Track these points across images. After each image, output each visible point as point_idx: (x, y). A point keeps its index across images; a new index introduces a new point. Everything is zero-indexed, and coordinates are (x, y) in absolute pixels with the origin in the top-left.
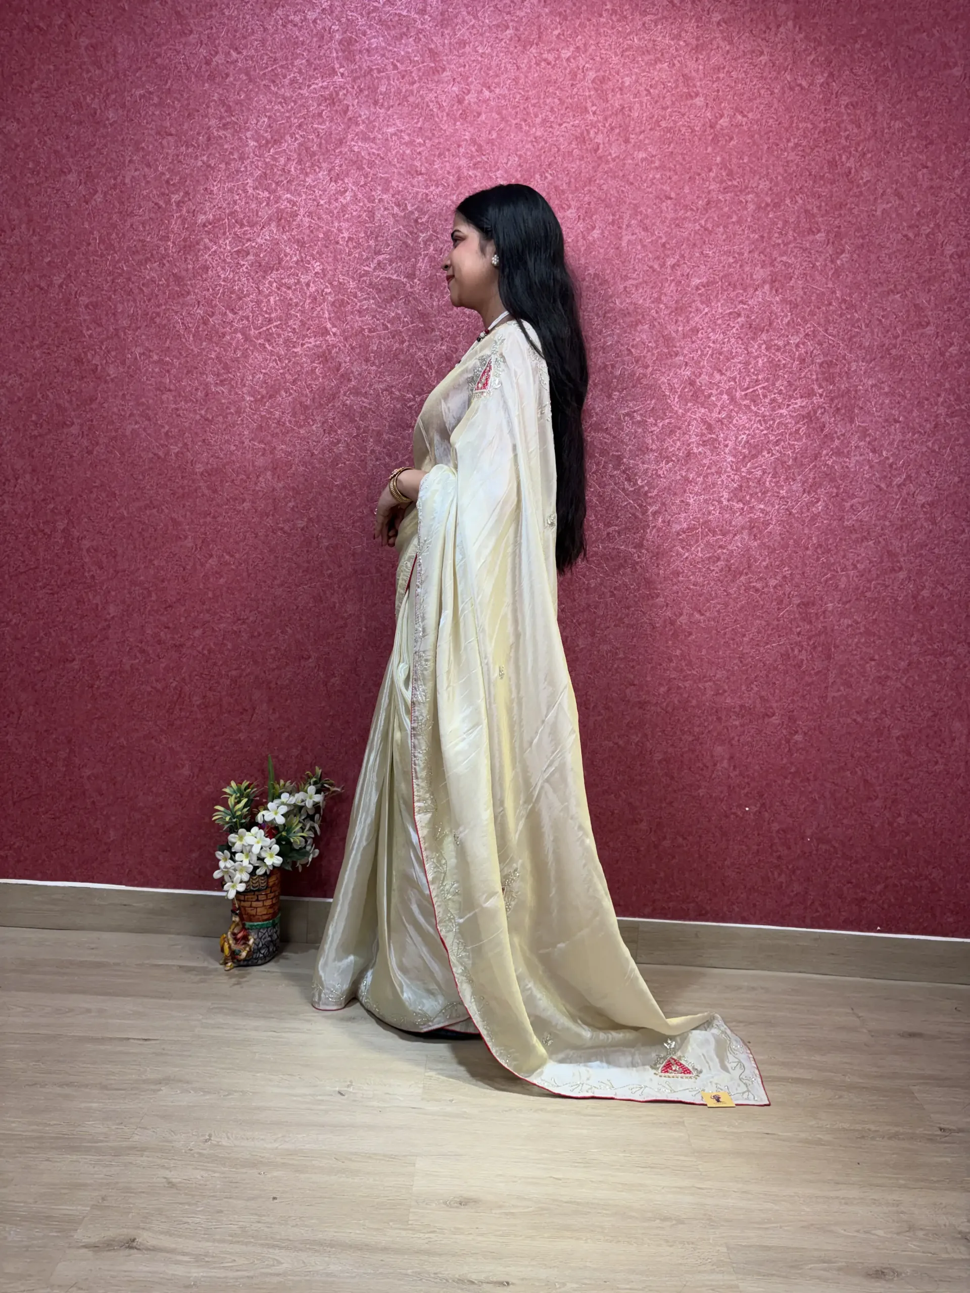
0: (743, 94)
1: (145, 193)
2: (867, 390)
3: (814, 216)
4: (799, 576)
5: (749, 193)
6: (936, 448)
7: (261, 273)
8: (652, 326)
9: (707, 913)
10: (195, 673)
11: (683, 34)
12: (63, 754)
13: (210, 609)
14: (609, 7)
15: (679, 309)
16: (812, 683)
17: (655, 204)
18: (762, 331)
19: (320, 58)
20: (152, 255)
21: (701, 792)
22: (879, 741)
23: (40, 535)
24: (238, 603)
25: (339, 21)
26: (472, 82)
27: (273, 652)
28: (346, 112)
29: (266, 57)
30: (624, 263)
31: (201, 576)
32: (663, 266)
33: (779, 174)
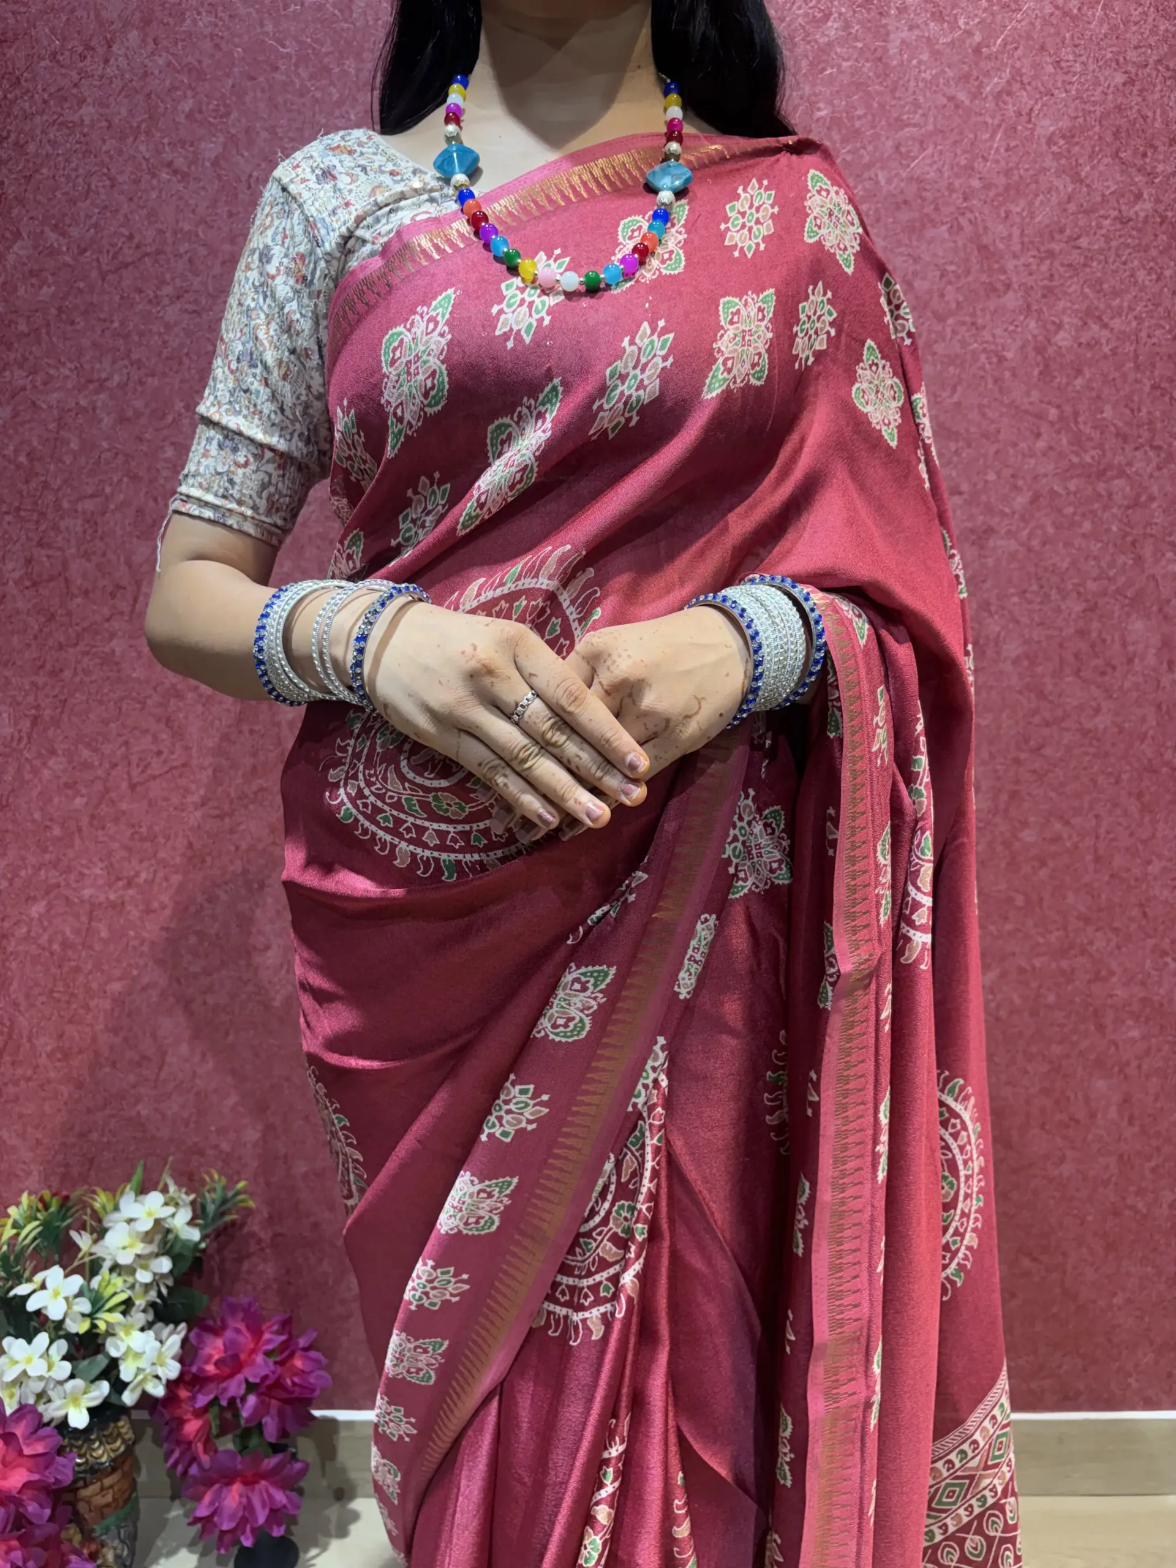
7: (111, 143)
8: (956, 229)
10: (36, 991)
13: (59, 860)
24: (116, 845)
27: (193, 939)
30: (893, 91)
31: (35, 793)
32: (976, 95)
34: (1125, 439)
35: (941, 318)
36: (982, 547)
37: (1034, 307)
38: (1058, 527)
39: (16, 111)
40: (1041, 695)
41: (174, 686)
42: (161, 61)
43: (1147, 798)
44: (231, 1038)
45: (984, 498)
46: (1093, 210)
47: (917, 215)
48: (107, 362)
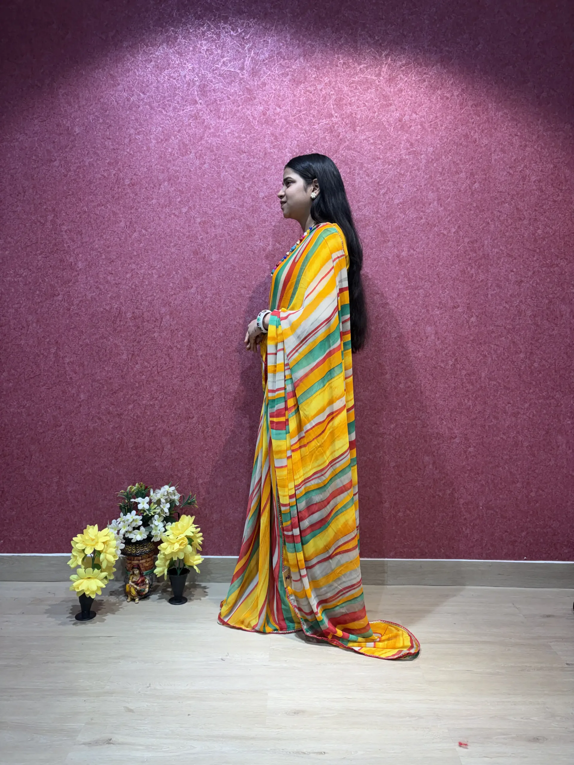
0: (415, 103)
1: (96, 170)
2: (494, 255)
3: (458, 164)
4: (465, 359)
5: (422, 154)
6: (534, 285)
7: (160, 209)
8: (374, 227)
9: (426, 553)
10: (129, 429)
11: (382, 73)
13: (137, 393)
14: (342, 61)
15: (389, 217)
16: (476, 418)
17: (372, 162)
18: (435, 226)
19: (188, 95)
20: (101, 202)
21: (419, 483)
22: (516, 450)
23: (41, 356)
24: (153, 389)
25: (198, 76)
26: (270, 104)
27: (173, 415)
28: (203, 123)
29: (159, 96)
30: (357, 194)
31: (132, 375)
32: (378, 194)
33: (438, 143)
34: (422, 279)
35: (372, 249)
37: (396, 246)
38: (405, 302)
39: (136, 201)
41: (170, 346)
42: (173, 189)
43: (434, 376)
46: (410, 221)
48: (156, 261)
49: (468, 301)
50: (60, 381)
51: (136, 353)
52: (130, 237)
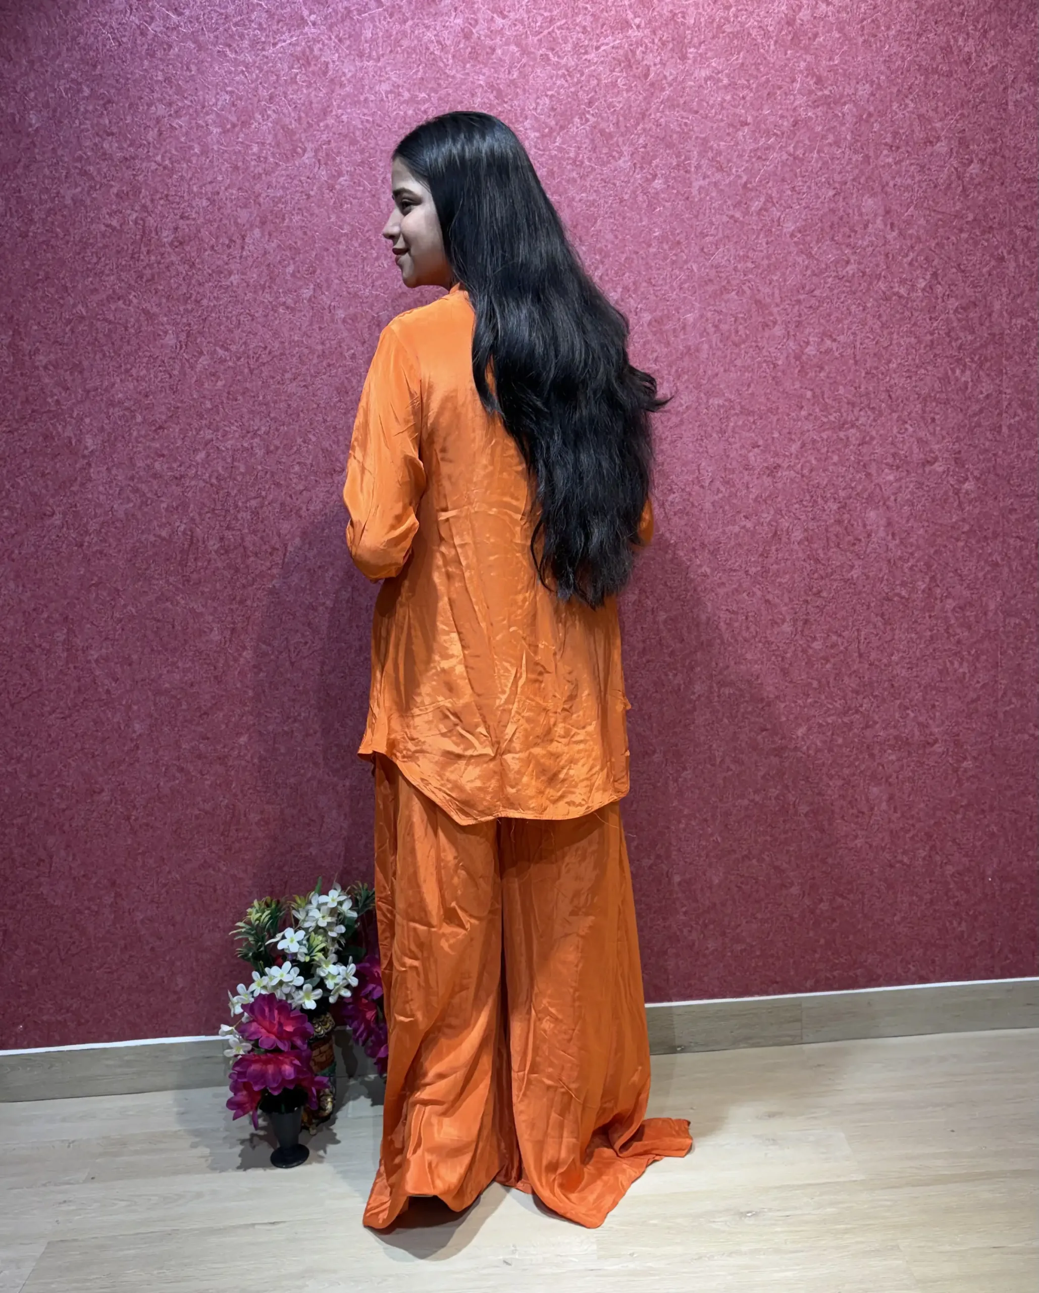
1: (92, 215)
2: (1015, 335)
3: (930, 120)
4: (951, 574)
5: (845, 104)
7: (250, 296)
8: (740, 293)
9: (879, 976)
10: (247, 786)
12: (108, 900)
15: (774, 266)
16: (978, 699)
17: (728, 134)
18: (878, 277)
19: (282, 6)
20: (114, 291)
21: (859, 842)
23: (38, 651)
24: (285, 699)
26: (479, 9)
27: (335, 749)
28: (325, 73)
29: (214, 15)
30: (696, 217)
31: (236, 673)
32: (746, 213)
33: (881, 73)
34: (852, 404)
35: (736, 345)
36: (774, 477)
37: (792, 333)
38: (818, 460)
39: (193, 281)
40: (817, 561)
41: (311, 603)
42: (274, 245)
43: (886, 617)
44: (361, 804)
45: (773, 448)
46: (821, 272)
47: (717, 287)
48: (257, 420)
49: (956, 446)
50: (85, 700)
51: (240, 625)
52: (192, 367)
